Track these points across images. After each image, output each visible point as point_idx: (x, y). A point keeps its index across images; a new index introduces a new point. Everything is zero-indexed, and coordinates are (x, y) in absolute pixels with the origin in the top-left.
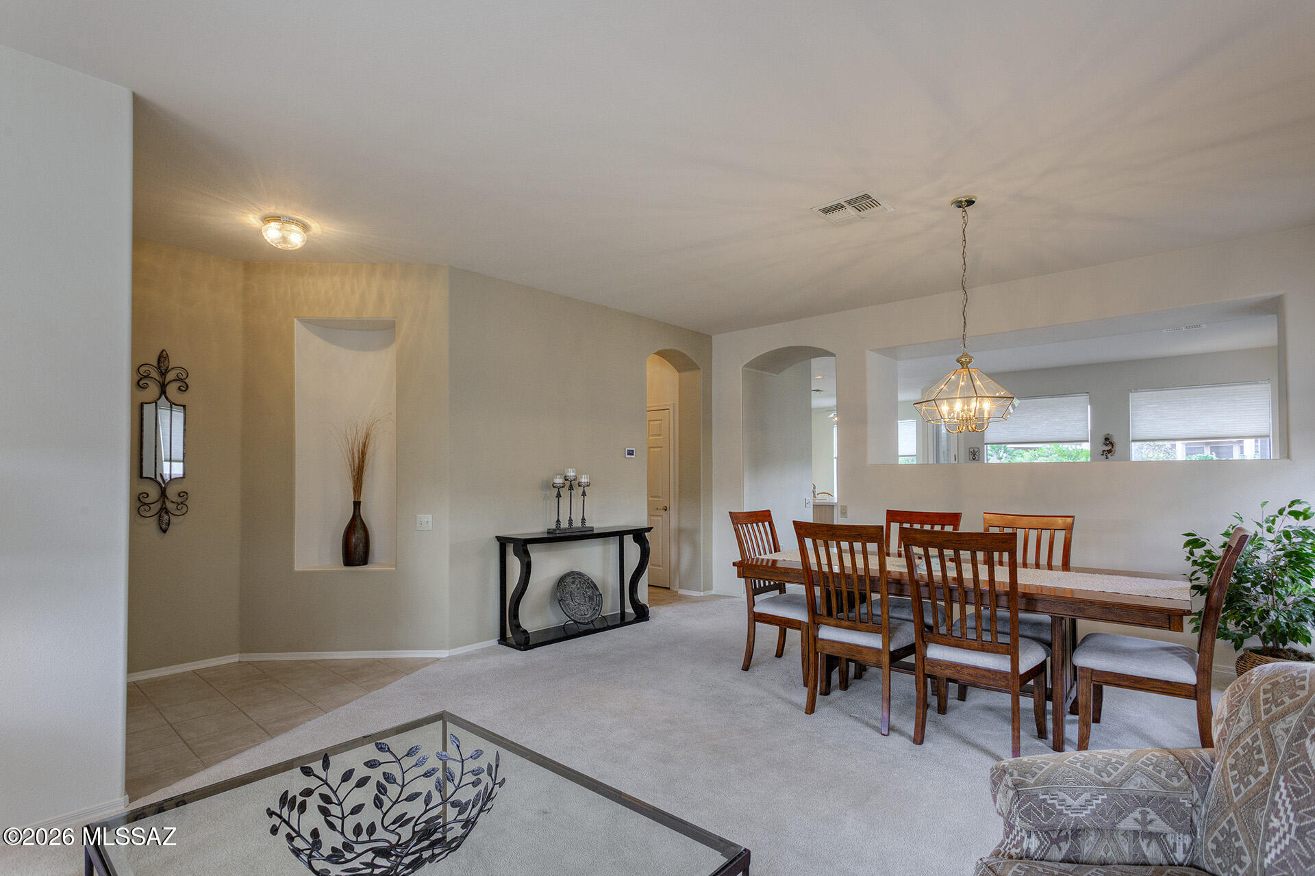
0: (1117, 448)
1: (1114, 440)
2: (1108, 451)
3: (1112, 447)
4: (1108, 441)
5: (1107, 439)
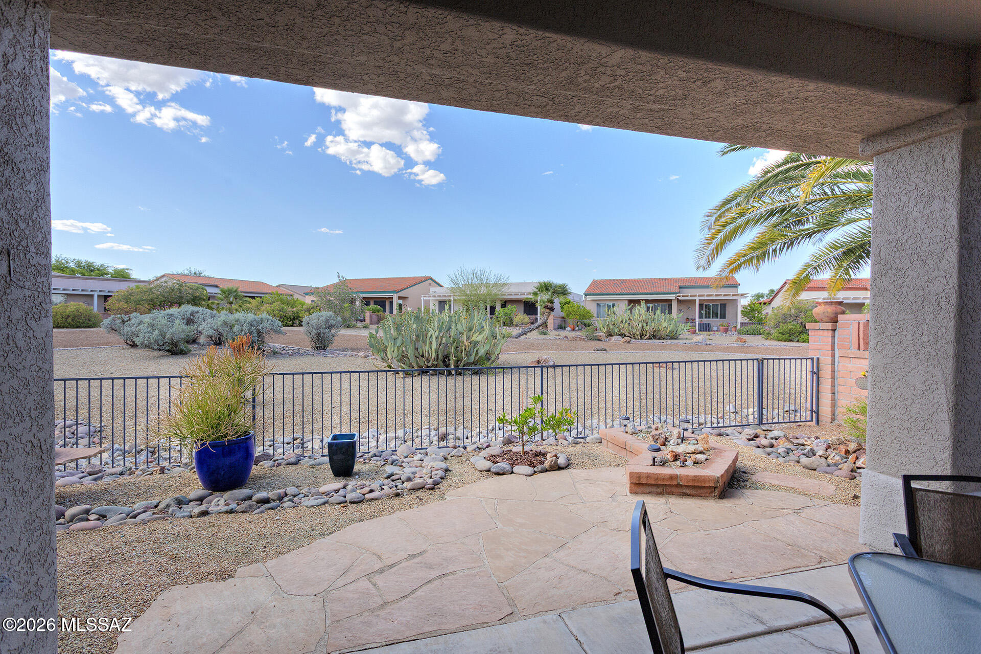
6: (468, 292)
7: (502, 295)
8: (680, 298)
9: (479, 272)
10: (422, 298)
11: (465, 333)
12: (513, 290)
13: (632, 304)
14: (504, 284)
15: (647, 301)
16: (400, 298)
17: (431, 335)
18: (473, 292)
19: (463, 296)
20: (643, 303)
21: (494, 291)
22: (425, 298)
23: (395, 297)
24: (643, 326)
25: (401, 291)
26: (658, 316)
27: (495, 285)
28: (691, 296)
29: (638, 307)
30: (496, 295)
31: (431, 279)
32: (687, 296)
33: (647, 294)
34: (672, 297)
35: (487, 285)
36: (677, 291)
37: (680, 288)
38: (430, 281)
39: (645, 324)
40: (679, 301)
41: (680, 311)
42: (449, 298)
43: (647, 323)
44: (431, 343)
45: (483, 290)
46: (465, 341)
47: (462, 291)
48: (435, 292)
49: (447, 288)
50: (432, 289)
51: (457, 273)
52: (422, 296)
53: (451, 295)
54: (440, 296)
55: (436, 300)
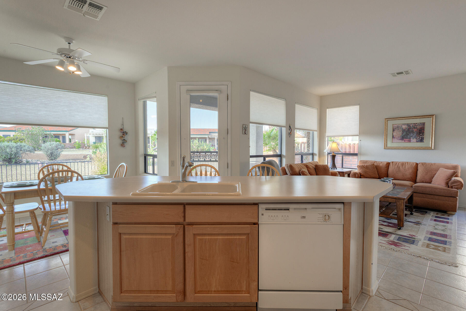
1: (292, 128)
3: (291, 131)
5: (290, 127)
8: (210, 137)
13: (193, 139)
15: (199, 138)
16: (70, 134)
20: (197, 139)
22: (87, 135)
23: (67, 134)
24: (197, 148)
25: (70, 131)
26: (203, 144)
28: (214, 136)
29: (195, 140)
32: (212, 136)
33: (197, 135)
34: (207, 136)
36: (209, 134)
37: (210, 133)
39: (198, 147)
40: (209, 138)
41: (209, 142)
43: (199, 147)
50: (91, 131)
52: (85, 134)
53: (103, 134)
54: (97, 134)
55: (94, 136)
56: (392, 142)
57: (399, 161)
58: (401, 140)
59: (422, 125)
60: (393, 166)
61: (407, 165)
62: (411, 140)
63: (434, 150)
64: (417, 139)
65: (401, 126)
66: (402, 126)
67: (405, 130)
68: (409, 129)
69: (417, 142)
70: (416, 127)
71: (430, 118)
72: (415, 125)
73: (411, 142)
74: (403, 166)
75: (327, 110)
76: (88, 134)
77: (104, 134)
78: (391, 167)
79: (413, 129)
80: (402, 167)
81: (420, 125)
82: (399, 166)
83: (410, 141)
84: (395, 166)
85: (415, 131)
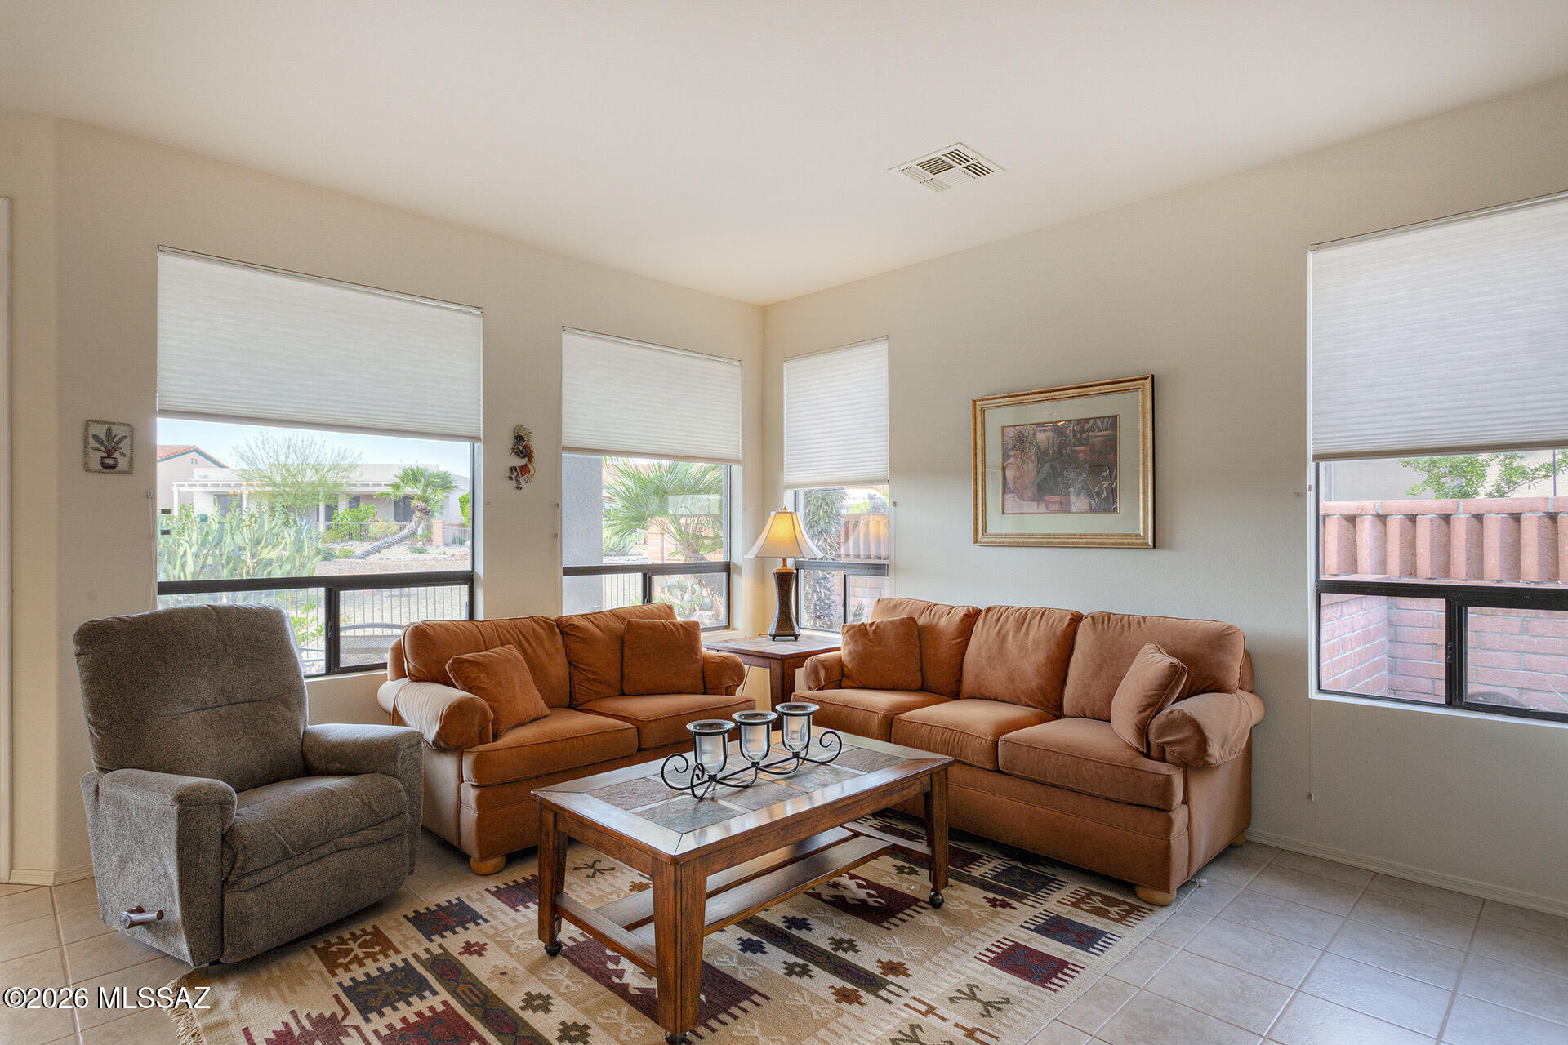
0: (539, 464)
1: (535, 444)
2: (521, 468)
3: (530, 460)
4: (522, 447)
5: (519, 438)
6: (278, 479)
7: (350, 485)
9: (300, 443)
10: (175, 489)
11: (248, 548)
12: (369, 477)
14: (352, 467)
17: (185, 553)
18: (290, 480)
19: (268, 485)
21: (332, 478)
22: (181, 489)
27: (334, 467)
30: (336, 485)
31: (198, 451)
35: (317, 468)
38: (194, 455)
42: (237, 490)
44: (183, 565)
45: (310, 476)
46: (248, 560)
47: (266, 477)
48: (205, 477)
49: (233, 471)
50: (198, 472)
51: (252, 444)
52: (175, 484)
53: (242, 485)
54: (217, 486)
55: (211, 492)
56: (1003, 512)
57: (1018, 604)
58: (1033, 501)
59: (1106, 430)
60: (987, 627)
61: (1037, 623)
62: (1068, 503)
63: (1156, 552)
64: (1092, 497)
65: (1031, 432)
66: (1035, 434)
67: (1046, 452)
68: (1062, 446)
69: (1092, 510)
70: (1084, 435)
71: (1135, 393)
72: (1083, 431)
73: (1069, 512)
74: (1021, 628)
75: (785, 367)
76: (184, 486)
77: (244, 484)
78: (976, 636)
79: (1075, 446)
80: (1014, 636)
81: (1100, 431)
82: (1003, 632)
83: (1065, 508)
84: (991, 631)
85: (1081, 456)
